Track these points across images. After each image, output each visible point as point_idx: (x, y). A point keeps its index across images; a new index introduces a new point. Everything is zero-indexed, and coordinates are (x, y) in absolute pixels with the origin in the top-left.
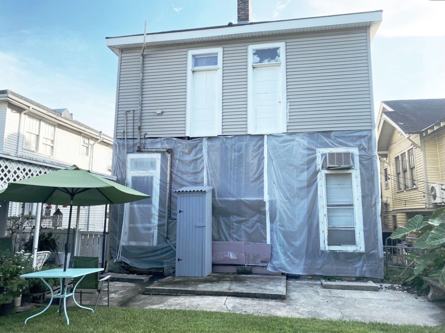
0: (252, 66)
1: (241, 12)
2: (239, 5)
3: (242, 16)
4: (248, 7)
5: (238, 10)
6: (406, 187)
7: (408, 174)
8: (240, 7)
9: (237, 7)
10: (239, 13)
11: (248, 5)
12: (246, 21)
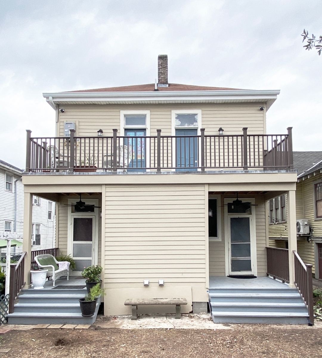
0: (175, 128)
1: (161, 76)
2: (159, 69)
3: (161, 80)
4: (167, 72)
5: (159, 74)
6: (277, 220)
7: (279, 211)
8: (160, 71)
9: (158, 71)
10: (159, 76)
11: (167, 70)
12: (166, 85)
